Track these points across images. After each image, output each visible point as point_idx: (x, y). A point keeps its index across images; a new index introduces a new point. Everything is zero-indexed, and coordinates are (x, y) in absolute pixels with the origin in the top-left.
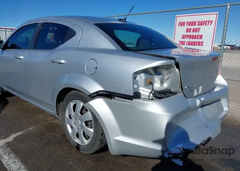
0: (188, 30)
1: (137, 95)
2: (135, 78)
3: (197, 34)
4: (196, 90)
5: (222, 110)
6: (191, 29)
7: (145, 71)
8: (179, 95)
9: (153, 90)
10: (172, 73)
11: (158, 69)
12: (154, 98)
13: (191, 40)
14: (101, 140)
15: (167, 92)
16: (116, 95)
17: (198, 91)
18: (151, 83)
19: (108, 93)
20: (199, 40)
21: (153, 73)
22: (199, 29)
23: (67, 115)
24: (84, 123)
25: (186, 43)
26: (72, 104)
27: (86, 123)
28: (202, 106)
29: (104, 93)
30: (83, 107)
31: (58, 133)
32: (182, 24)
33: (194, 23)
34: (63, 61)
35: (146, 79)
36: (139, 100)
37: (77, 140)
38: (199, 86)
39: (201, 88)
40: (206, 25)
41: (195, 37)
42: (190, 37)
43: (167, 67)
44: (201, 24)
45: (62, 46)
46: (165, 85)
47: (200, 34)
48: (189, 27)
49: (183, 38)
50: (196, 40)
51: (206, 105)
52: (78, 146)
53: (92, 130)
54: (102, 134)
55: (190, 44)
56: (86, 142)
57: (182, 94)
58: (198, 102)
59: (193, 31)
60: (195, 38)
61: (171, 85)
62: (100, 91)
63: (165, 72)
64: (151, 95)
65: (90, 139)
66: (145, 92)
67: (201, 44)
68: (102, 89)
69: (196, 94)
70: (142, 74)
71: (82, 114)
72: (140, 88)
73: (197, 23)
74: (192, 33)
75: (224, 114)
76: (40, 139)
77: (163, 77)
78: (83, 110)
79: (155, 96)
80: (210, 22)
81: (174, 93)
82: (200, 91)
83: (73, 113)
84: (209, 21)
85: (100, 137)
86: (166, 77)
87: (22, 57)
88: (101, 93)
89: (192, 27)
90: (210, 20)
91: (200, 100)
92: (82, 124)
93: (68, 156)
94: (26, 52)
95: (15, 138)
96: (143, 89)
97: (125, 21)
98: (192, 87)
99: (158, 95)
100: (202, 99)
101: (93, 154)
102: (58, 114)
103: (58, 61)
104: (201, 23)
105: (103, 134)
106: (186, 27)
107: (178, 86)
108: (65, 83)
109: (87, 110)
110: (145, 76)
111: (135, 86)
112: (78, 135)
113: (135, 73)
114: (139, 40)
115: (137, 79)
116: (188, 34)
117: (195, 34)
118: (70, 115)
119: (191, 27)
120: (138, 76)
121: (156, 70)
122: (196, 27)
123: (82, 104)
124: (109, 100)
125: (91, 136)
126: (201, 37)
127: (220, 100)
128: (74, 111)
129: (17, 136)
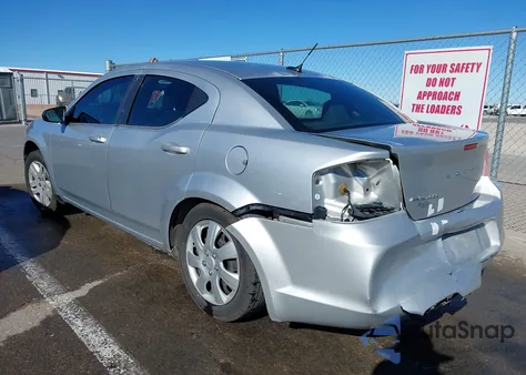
0: (430, 82)
1: (320, 213)
2: (317, 182)
3: (449, 89)
4: (431, 206)
5: (488, 244)
6: (435, 79)
7: (336, 170)
8: (397, 213)
9: (350, 203)
10: (385, 174)
11: (358, 167)
12: (351, 218)
13: (436, 103)
14: (253, 295)
15: (376, 208)
16: (282, 212)
17: (435, 207)
18: (347, 192)
19: (266, 209)
20: (452, 103)
21: (350, 173)
22: (454, 79)
23: (189, 249)
24: (222, 264)
25: (425, 108)
26: (199, 229)
27: (226, 263)
28: (445, 235)
29: (260, 208)
30: (221, 234)
31: (169, 283)
32: (418, 69)
33: (442, 68)
34: (184, 150)
35: (336, 185)
36: (325, 222)
37: (207, 296)
38: (438, 197)
39: (441, 201)
40: (466, 71)
41: (445, 96)
42: (434, 95)
43: (376, 163)
44: (457, 70)
45: (181, 121)
46: (374, 196)
47: (454, 89)
48: (432, 76)
49: (419, 97)
50: (447, 103)
51: (452, 234)
52: (209, 308)
53: (236, 276)
54: (255, 284)
55: (434, 110)
56: (225, 298)
57: (403, 211)
58: (435, 228)
59: (441, 83)
60: (445, 98)
61: (385, 194)
62: (253, 205)
63: (372, 172)
64: (346, 213)
65: (233, 293)
66: (334, 206)
67: (456, 110)
68: (256, 201)
69: (431, 211)
70: (330, 175)
71: (218, 247)
72: (326, 201)
73: (449, 68)
74: (437, 89)
75: (490, 252)
76: (137, 293)
77: (369, 180)
78: (221, 240)
79: (353, 215)
80: (475, 67)
81: (389, 210)
82: (440, 208)
83: (200, 245)
84: (473, 64)
85: (251, 289)
86: (374, 181)
87: (103, 140)
88: (254, 208)
89: (439, 76)
90: (476, 61)
91: (440, 224)
92: (217, 265)
93: (191, 325)
94: (112, 129)
95: (91, 291)
96: (333, 201)
97: (300, 71)
98: (423, 199)
99: (359, 213)
100: (444, 222)
101: (237, 321)
102: (171, 247)
103: (176, 148)
104: (457, 68)
105: (257, 283)
106: (426, 75)
107: (397, 196)
108: (187, 189)
109: (227, 240)
110: (336, 178)
111: (317, 197)
112: (209, 287)
113: (317, 172)
114: (326, 106)
115: (321, 183)
116: (431, 89)
117: (444, 89)
118: (195, 249)
119: (435, 75)
120: (323, 177)
121: (357, 168)
122: (447, 75)
123: (218, 228)
124: (268, 221)
125: (235, 288)
126: (457, 96)
127: (483, 225)
128: (204, 242)
129: (95, 287)
